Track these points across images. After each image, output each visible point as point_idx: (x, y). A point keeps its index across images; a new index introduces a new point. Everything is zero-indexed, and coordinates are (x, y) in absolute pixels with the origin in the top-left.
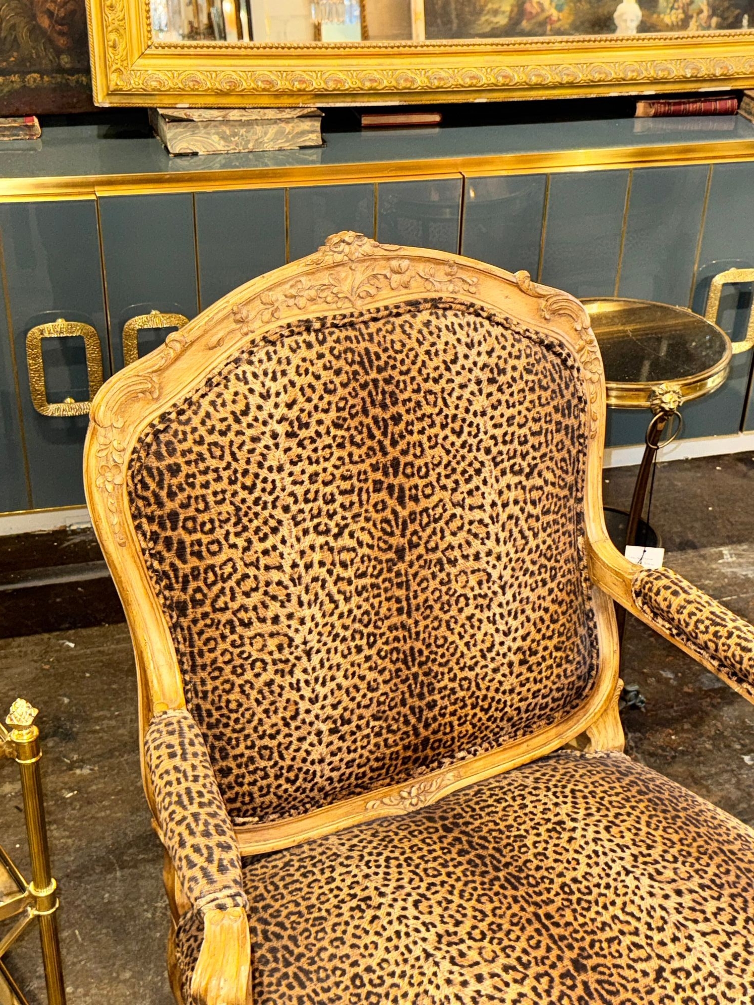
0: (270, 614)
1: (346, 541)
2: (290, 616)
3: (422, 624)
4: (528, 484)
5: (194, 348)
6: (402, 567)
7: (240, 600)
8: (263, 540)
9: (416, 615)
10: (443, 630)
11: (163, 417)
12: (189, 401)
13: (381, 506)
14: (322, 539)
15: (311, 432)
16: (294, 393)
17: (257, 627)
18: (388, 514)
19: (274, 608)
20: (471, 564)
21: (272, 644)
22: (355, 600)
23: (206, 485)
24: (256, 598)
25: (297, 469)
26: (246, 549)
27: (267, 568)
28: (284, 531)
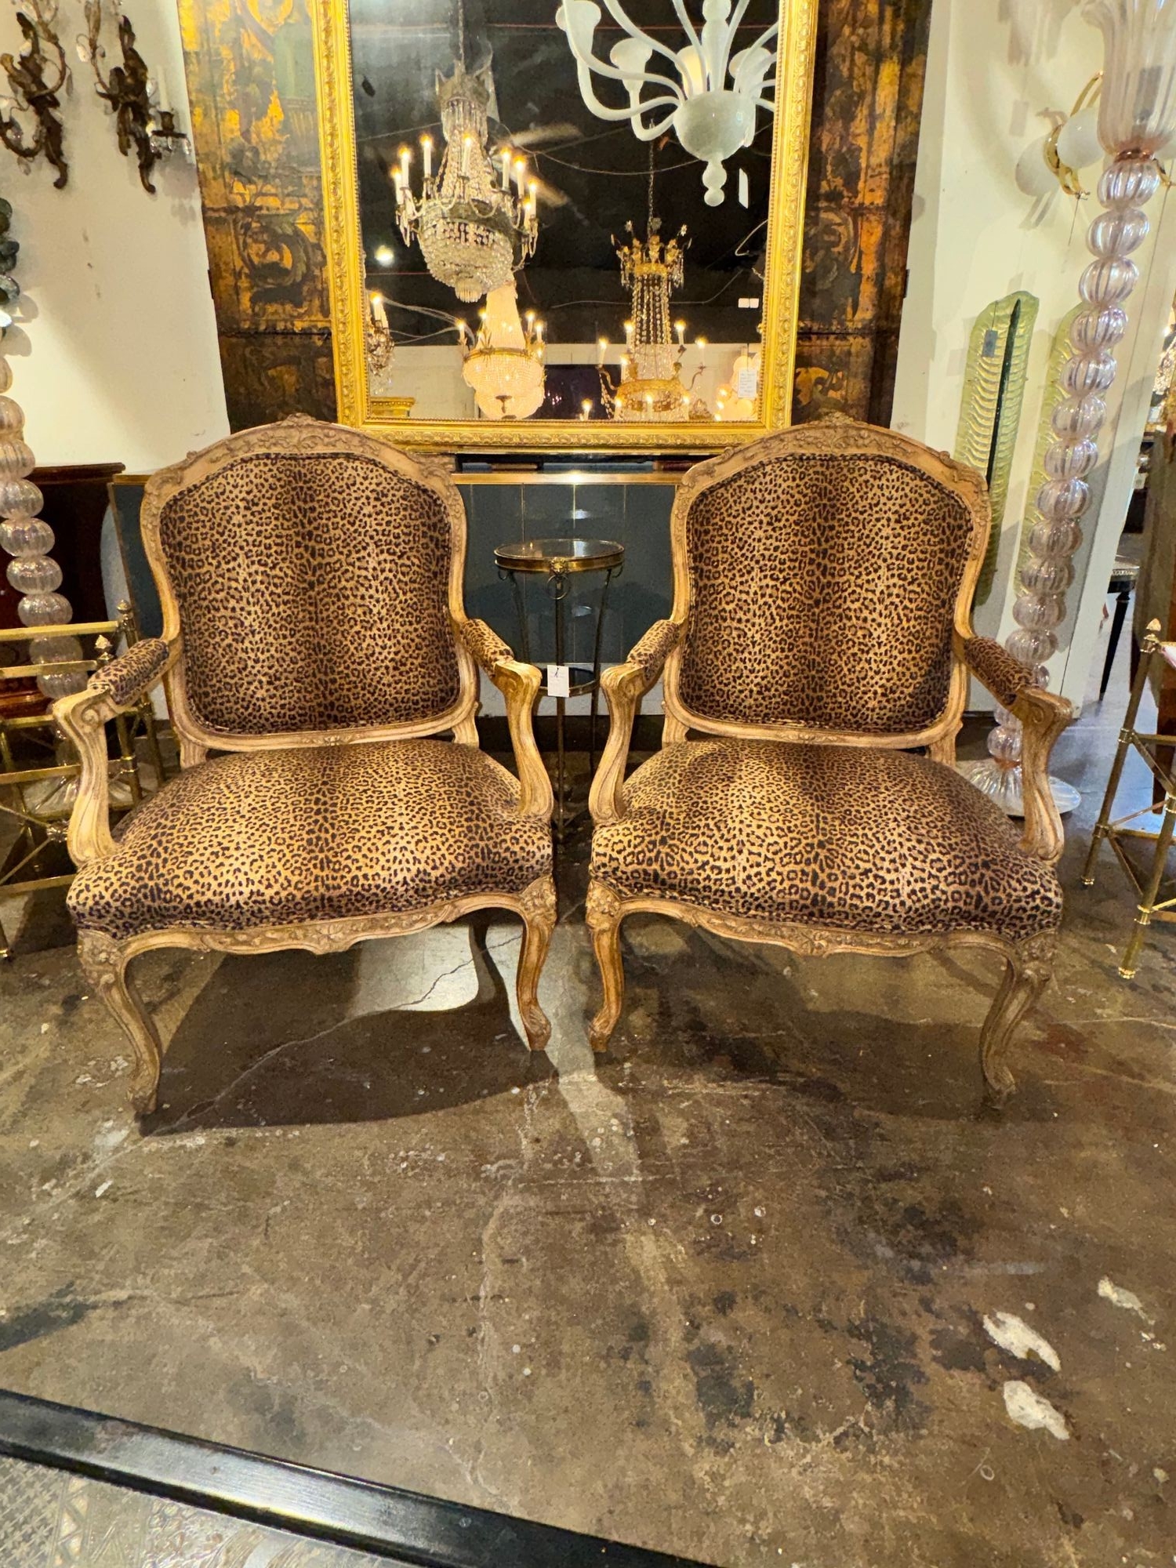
0: (230, 606)
1: (277, 572)
2: (242, 609)
3: (325, 630)
4: (400, 562)
5: (203, 459)
6: (312, 593)
7: (214, 595)
8: (228, 563)
9: (321, 624)
10: (339, 636)
11: (181, 493)
12: (195, 486)
13: (300, 557)
14: (262, 569)
15: (259, 508)
16: (251, 487)
17: (223, 612)
18: (304, 561)
19: (233, 603)
20: (358, 601)
21: (231, 623)
22: (282, 607)
23: (197, 529)
24: (222, 595)
25: (249, 527)
26: (218, 567)
27: (229, 579)
28: (240, 560)
